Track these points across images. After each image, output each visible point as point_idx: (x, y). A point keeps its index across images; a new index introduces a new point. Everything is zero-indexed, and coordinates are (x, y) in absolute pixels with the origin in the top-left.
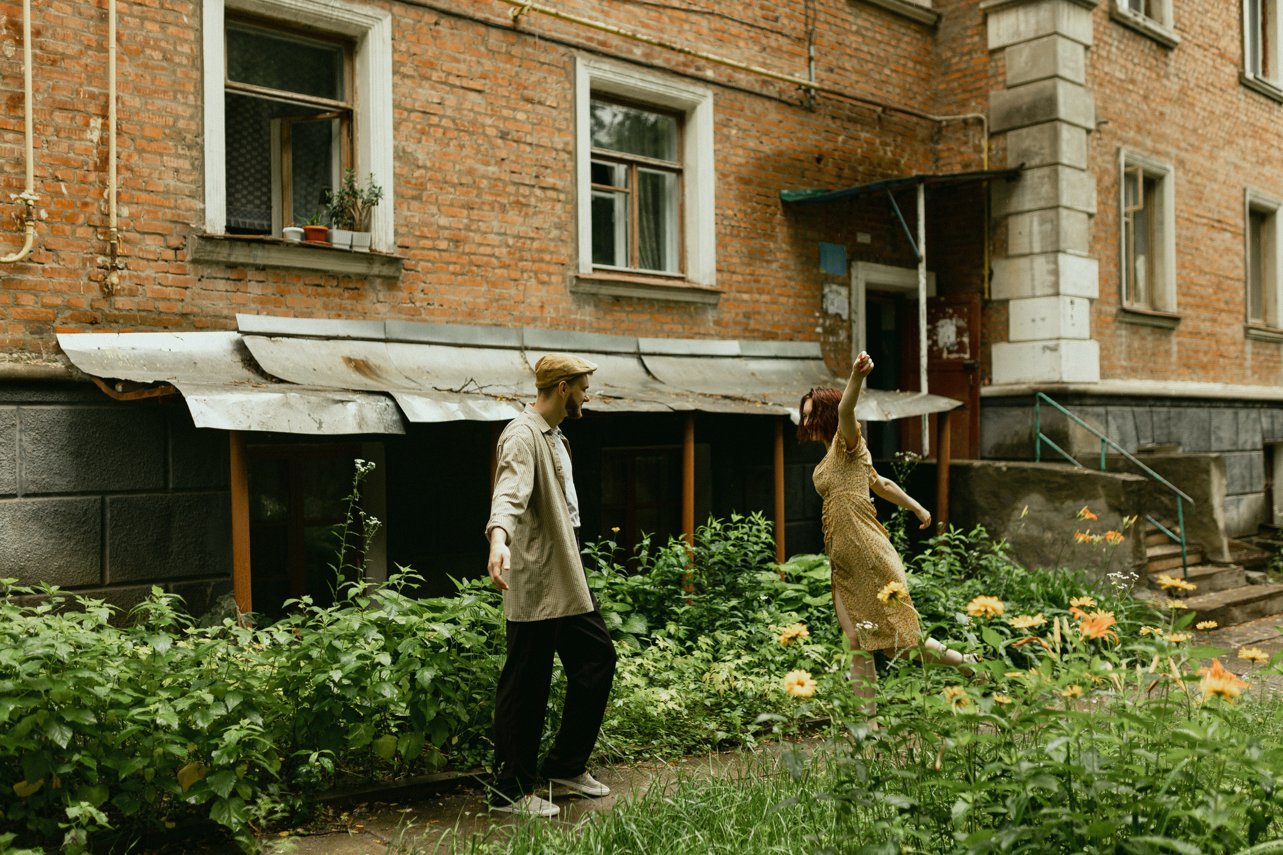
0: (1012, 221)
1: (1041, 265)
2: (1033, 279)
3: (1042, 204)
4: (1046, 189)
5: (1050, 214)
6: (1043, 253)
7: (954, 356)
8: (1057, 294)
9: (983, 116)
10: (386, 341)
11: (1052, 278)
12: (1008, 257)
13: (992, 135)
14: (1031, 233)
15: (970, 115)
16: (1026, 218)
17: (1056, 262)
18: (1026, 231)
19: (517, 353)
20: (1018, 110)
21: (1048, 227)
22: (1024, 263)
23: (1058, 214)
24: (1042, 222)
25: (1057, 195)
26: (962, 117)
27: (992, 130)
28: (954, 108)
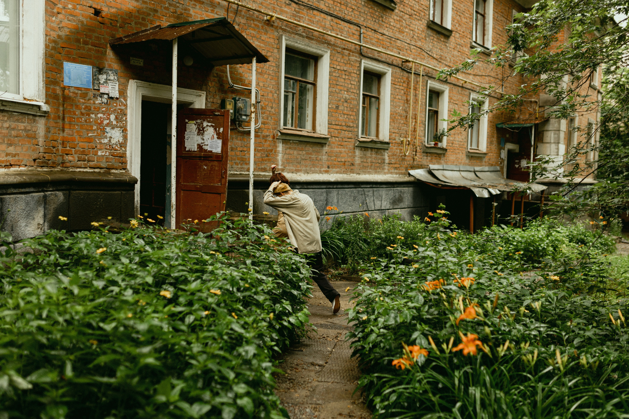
0: (545, 133)
1: (553, 146)
2: (550, 150)
3: (555, 129)
4: (556, 125)
5: (557, 132)
6: (554, 143)
7: (525, 170)
8: (558, 155)
9: (537, 100)
10: (443, 170)
11: (556, 150)
12: (543, 143)
13: (540, 107)
14: (551, 137)
15: (533, 100)
16: (550, 132)
17: (558, 146)
18: (549, 136)
19: (458, 172)
20: (549, 101)
21: (556, 136)
22: (548, 145)
23: (559, 133)
24: (555, 134)
25: (560, 127)
26: (530, 100)
27: (540, 105)
28: (528, 97)
